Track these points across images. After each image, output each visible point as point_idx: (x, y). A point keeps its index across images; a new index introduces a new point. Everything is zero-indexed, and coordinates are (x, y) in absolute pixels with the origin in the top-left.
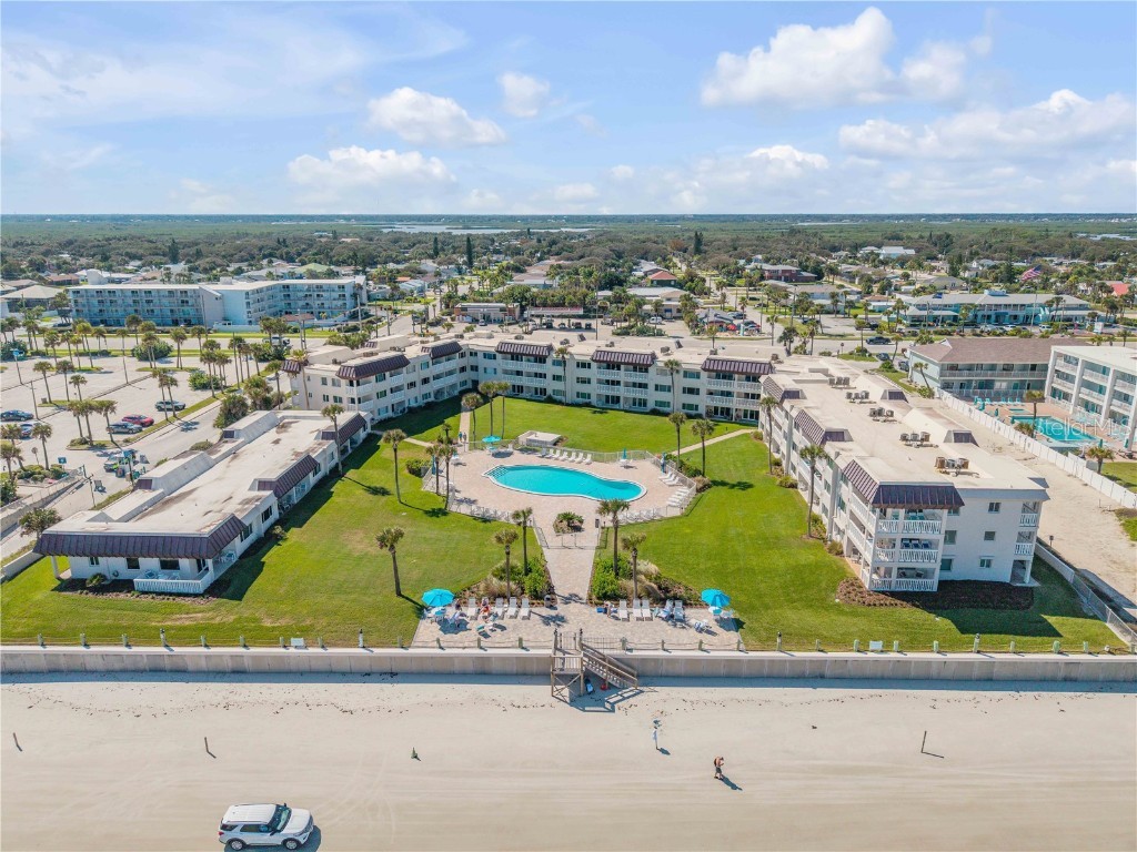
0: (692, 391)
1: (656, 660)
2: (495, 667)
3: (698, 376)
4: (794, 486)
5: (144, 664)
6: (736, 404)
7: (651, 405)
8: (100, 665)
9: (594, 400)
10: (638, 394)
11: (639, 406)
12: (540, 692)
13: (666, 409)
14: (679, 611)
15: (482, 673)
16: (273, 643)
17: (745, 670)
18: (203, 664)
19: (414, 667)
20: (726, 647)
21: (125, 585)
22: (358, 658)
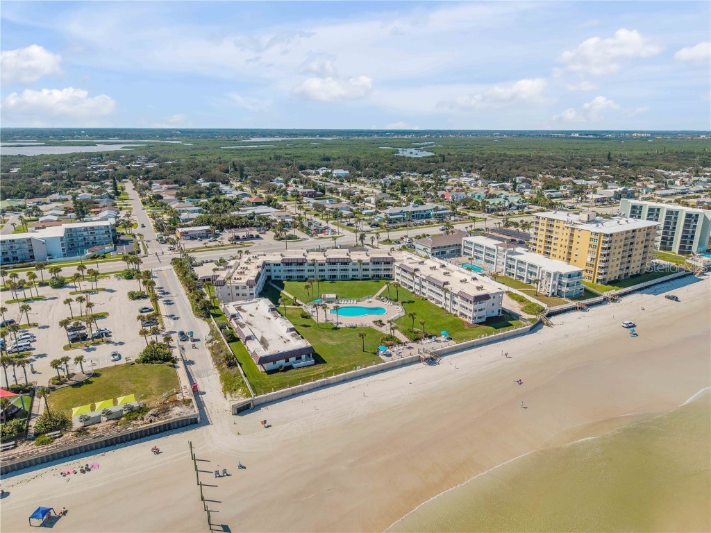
0: (366, 270)
1: (441, 351)
2: (406, 362)
3: (368, 264)
4: (426, 299)
5: (319, 385)
6: (382, 273)
7: (351, 277)
8: (307, 389)
9: (326, 278)
10: (344, 273)
11: (345, 278)
12: (421, 365)
13: (356, 278)
14: (438, 339)
15: (404, 364)
16: (351, 370)
17: (459, 348)
18: (335, 381)
19: (388, 367)
20: (453, 344)
21: (290, 367)
22: (374, 368)
